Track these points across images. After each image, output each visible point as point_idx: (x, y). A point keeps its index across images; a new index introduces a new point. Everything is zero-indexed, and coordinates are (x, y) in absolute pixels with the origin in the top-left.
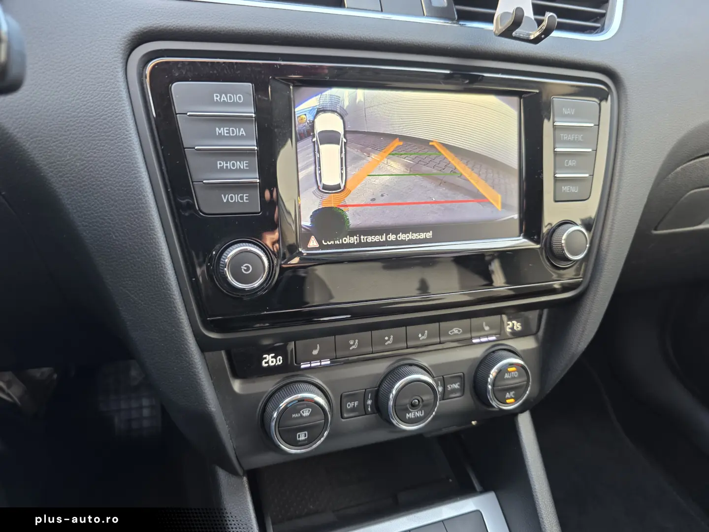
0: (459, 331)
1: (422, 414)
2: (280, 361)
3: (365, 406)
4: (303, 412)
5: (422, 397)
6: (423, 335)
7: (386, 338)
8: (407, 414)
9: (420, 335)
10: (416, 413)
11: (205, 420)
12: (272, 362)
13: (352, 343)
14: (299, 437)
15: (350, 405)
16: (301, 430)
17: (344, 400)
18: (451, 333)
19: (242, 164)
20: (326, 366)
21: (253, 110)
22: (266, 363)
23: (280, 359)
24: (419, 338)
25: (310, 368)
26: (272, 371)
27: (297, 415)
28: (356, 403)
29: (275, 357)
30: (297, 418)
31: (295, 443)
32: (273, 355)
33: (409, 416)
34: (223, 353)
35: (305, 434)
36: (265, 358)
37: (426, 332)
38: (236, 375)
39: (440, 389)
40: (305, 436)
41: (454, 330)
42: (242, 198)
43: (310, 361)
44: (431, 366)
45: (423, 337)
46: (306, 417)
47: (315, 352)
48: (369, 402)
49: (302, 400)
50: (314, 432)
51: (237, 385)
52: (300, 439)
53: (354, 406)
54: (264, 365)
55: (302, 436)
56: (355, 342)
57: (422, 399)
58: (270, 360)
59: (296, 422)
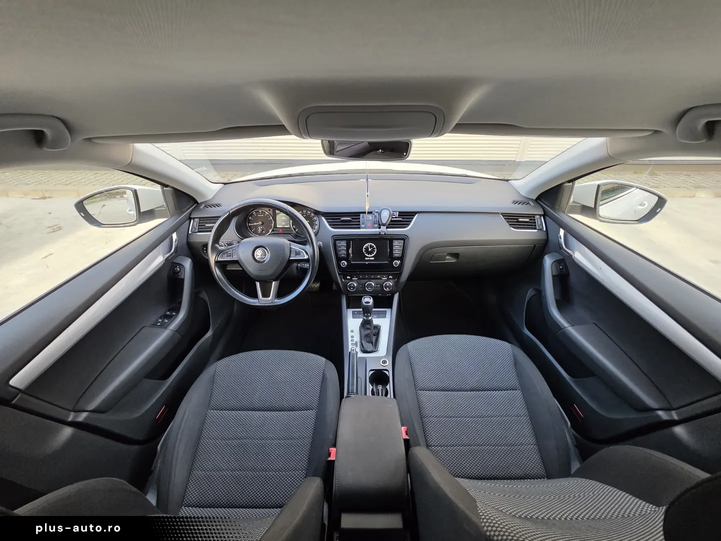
0: (379, 277)
6: (372, 276)
15: (360, 286)
19: (344, 251)
21: (346, 244)
26: (348, 279)
31: (350, 289)
34: (341, 276)
42: (344, 255)
43: (354, 278)
49: (352, 283)
55: (352, 289)
58: (348, 277)
59: (351, 286)
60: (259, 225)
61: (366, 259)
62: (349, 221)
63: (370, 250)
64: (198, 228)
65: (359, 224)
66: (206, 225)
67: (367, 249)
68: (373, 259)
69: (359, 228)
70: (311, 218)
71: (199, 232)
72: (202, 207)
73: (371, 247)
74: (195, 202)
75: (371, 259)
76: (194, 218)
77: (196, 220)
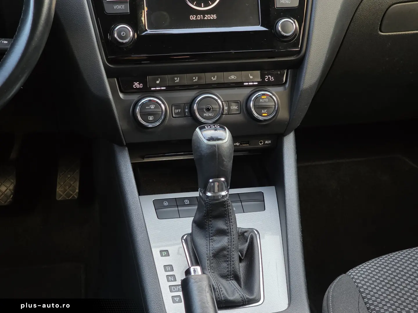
0: (235, 77)
1: (212, 115)
2: (141, 86)
3: (185, 112)
4: (151, 106)
5: (212, 106)
6: (214, 78)
7: (194, 78)
8: (204, 114)
9: (212, 78)
10: (209, 114)
12: (138, 86)
13: (176, 79)
14: (149, 119)
16: (150, 115)
17: (174, 108)
18: (230, 78)
20: (163, 90)
22: (135, 86)
23: (141, 85)
24: (212, 79)
25: (156, 90)
26: (138, 90)
27: (148, 107)
28: (180, 111)
31: (147, 121)
32: (138, 83)
33: (206, 115)
34: (116, 79)
35: (152, 117)
36: (135, 84)
37: (216, 76)
38: (122, 92)
40: (152, 118)
41: (232, 76)
42: (122, 7)
43: (155, 87)
46: (152, 109)
47: (158, 82)
48: (187, 110)
49: (150, 100)
50: (156, 117)
51: (122, 95)
52: (150, 119)
53: (178, 112)
55: (151, 118)
56: (177, 79)
57: (212, 107)
58: (137, 85)
59: (147, 110)
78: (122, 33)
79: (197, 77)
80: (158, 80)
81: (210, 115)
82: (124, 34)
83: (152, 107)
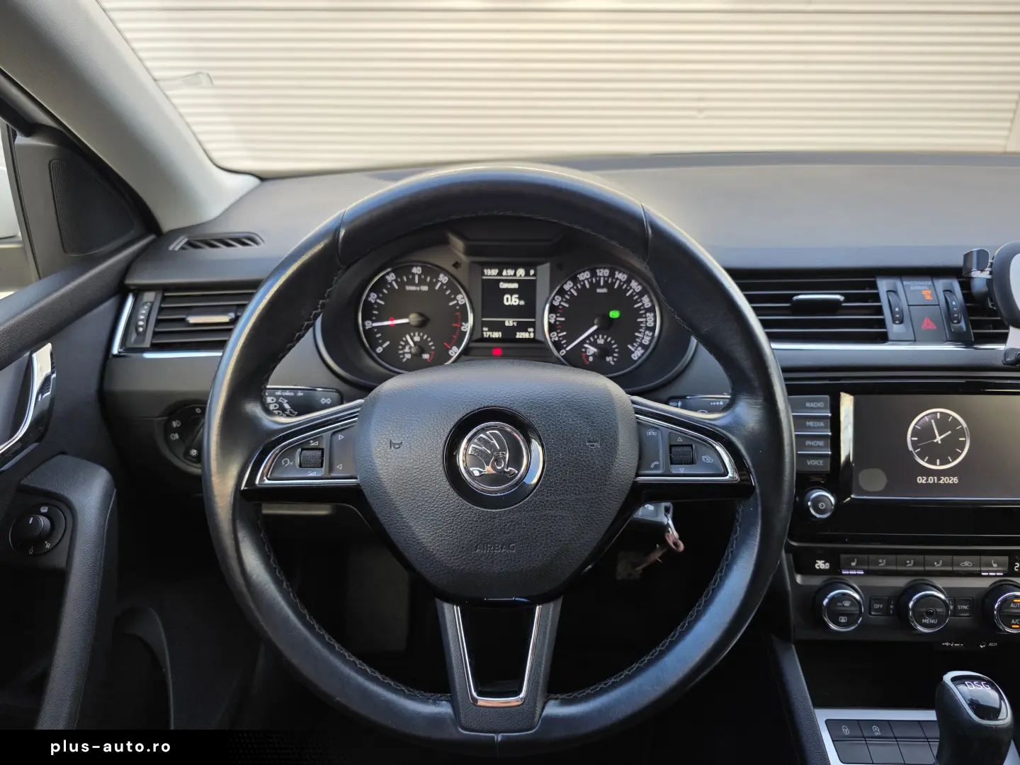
0: (970, 564)
1: (935, 622)
2: (827, 566)
3: (888, 609)
4: (845, 603)
5: (936, 609)
6: (938, 563)
7: (908, 562)
8: (924, 619)
9: (936, 563)
10: (931, 619)
11: (786, 592)
13: (881, 561)
14: (841, 620)
15: (877, 606)
16: (843, 615)
17: (873, 602)
18: (963, 565)
19: (821, 443)
20: (860, 575)
21: (829, 411)
22: (818, 566)
24: (935, 565)
25: (849, 574)
26: (821, 572)
27: (840, 604)
28: (881, 606)
29: (824, 563)
30: (840, 606)
31: (837, 623)
32: (823, 561)
33: (925, 621)
34: (794, 555)
35: (845, 618)
36: (818, 563)
37: (941, 561)
38: (799, 572)
39: (951, 607)
40: (846, 620)
41: (965, 562)
42: (819, 463)
43: (849, 570)
44: (944, 588)
45: (939, 565)
46: (847, 607)
47: (853, 564)
48: (892, 607)
49: (844, 594)
50: (852, 618)
51: (799, 579)
53: (879, 608)
54: (817, 568)
55: (843, 620)
56: (883, 561)
57: (936, 611)
58: (821, 565)
59: (839, 608)
60: (405, 328)
61: (921, 480)
62: (832, 306)
63: (938, 439)
64: (155, 334)
65: (882, 323)
66: (192, 320)
67: (924, 434)
68: (955, 480)
69: (883, 338)
70: (631, 300)
71: (156, 347)
72: (176, 245)
73: (944, 424)
74: (149, 224)
75: (944, 480)
76: (139, 291)
77: (149, 296)
78: (820, 505)
79: (912, 561)
80: (854, 561)
81: (932, 621)
82: (823, 506)
83: (847, 604)
